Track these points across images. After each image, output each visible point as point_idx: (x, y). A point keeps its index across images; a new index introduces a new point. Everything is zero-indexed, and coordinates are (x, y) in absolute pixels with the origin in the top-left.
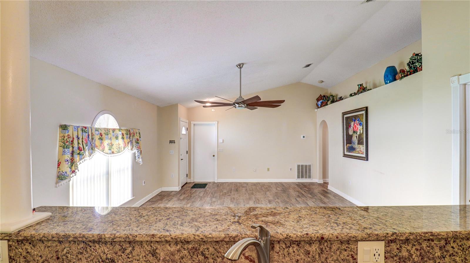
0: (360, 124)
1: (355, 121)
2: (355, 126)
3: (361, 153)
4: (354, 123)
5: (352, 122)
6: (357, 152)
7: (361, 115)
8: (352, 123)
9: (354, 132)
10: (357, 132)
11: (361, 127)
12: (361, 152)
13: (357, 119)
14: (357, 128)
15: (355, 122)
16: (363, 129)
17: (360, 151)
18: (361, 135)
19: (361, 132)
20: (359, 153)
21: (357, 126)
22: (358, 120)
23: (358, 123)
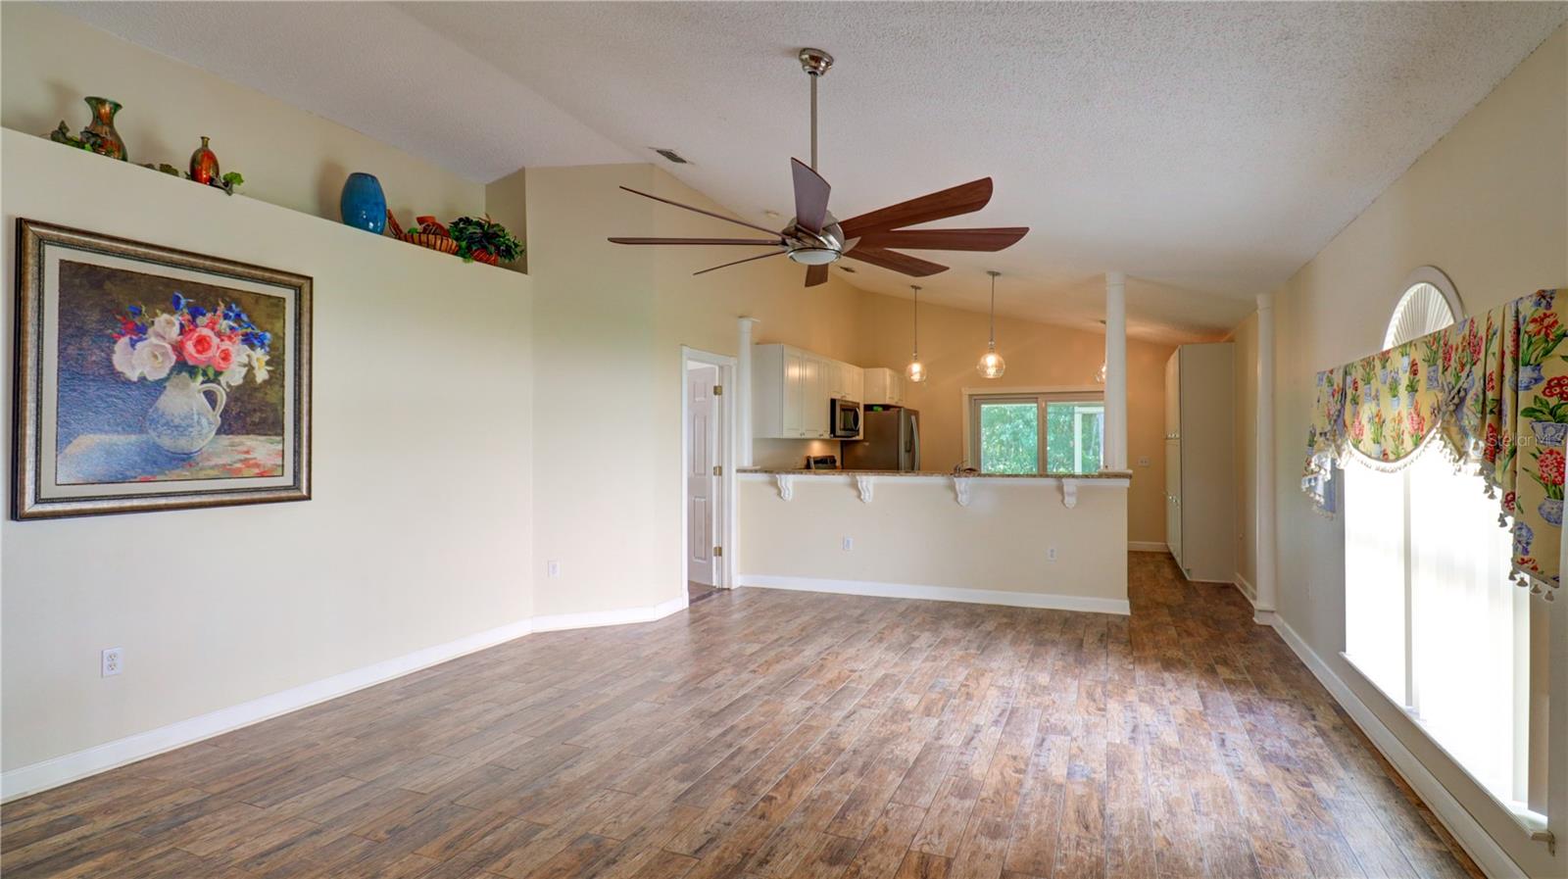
0: (248, 340)
1: (195, 313)
2: (202, 344)
3: (257, 471)
4: (193, 321)
5: (171, 313)
6: (213, 473)
7: (257, 302)
8: (165, 316)
9: (183, 366)
10: (218, 373)
11: (260, 356)
12: (257, 465)
13: (222, 307)
14: (214, 352)
15: (201, 320)
16: (276, 361)
17: (239, 465)
18: (257, 389)
19: (261, 375)
20: (231, 472)
21: (215, 340)
22: (226, 317)
23: (232, 329)
